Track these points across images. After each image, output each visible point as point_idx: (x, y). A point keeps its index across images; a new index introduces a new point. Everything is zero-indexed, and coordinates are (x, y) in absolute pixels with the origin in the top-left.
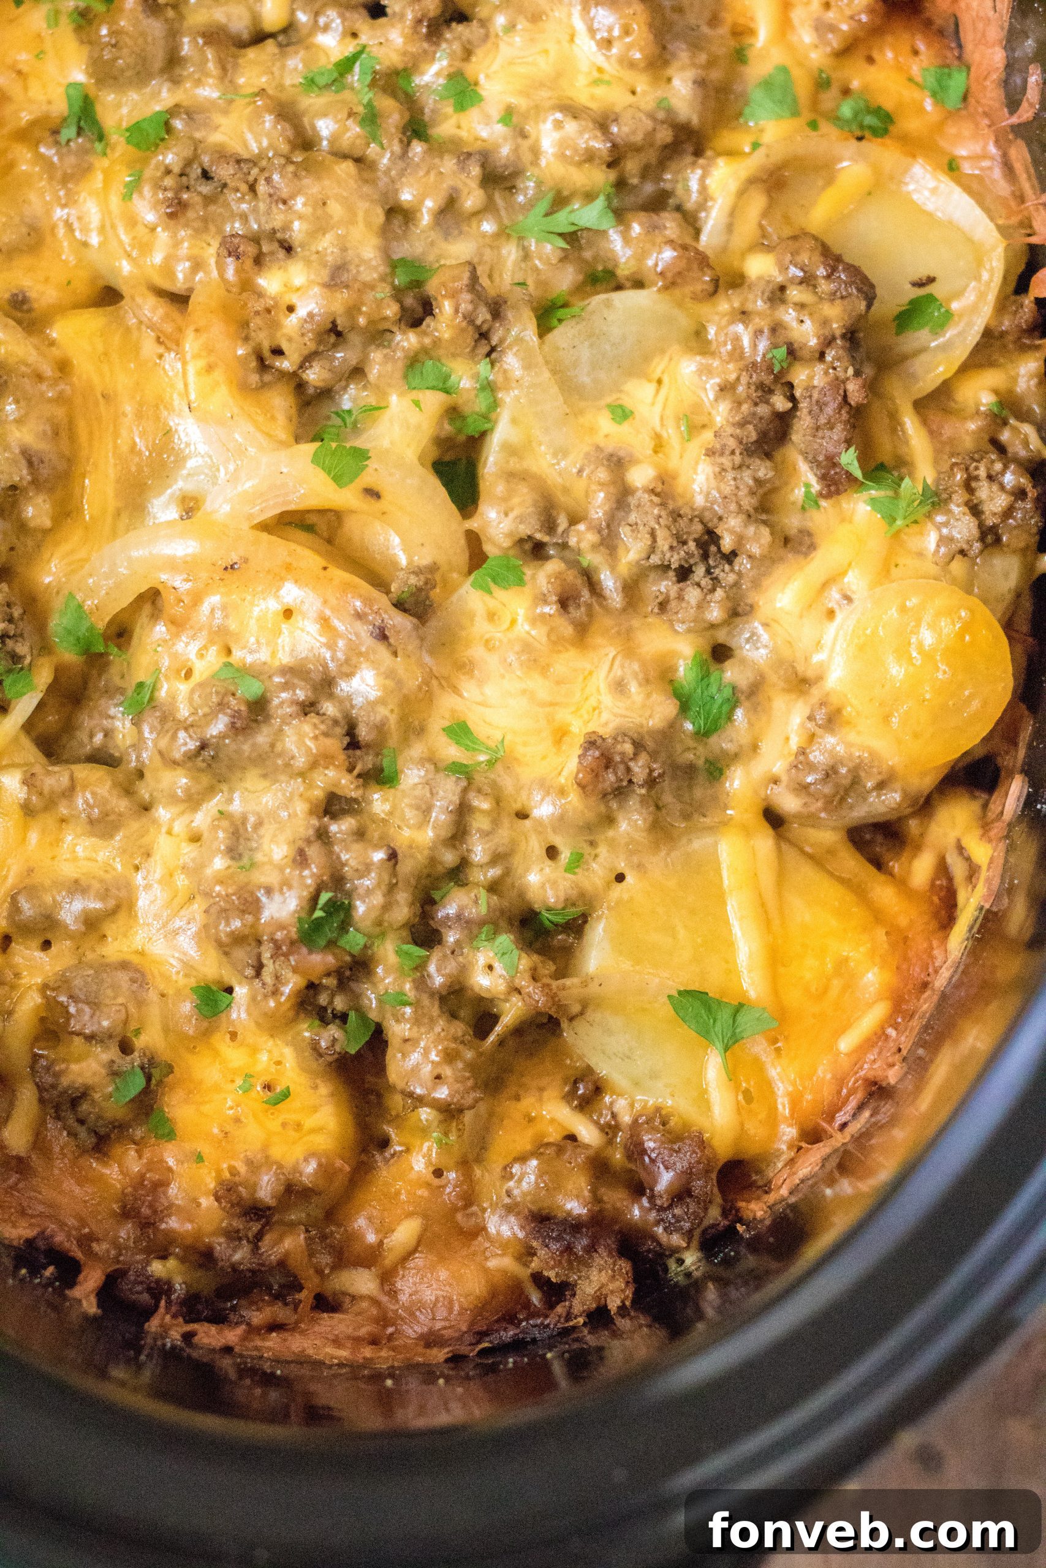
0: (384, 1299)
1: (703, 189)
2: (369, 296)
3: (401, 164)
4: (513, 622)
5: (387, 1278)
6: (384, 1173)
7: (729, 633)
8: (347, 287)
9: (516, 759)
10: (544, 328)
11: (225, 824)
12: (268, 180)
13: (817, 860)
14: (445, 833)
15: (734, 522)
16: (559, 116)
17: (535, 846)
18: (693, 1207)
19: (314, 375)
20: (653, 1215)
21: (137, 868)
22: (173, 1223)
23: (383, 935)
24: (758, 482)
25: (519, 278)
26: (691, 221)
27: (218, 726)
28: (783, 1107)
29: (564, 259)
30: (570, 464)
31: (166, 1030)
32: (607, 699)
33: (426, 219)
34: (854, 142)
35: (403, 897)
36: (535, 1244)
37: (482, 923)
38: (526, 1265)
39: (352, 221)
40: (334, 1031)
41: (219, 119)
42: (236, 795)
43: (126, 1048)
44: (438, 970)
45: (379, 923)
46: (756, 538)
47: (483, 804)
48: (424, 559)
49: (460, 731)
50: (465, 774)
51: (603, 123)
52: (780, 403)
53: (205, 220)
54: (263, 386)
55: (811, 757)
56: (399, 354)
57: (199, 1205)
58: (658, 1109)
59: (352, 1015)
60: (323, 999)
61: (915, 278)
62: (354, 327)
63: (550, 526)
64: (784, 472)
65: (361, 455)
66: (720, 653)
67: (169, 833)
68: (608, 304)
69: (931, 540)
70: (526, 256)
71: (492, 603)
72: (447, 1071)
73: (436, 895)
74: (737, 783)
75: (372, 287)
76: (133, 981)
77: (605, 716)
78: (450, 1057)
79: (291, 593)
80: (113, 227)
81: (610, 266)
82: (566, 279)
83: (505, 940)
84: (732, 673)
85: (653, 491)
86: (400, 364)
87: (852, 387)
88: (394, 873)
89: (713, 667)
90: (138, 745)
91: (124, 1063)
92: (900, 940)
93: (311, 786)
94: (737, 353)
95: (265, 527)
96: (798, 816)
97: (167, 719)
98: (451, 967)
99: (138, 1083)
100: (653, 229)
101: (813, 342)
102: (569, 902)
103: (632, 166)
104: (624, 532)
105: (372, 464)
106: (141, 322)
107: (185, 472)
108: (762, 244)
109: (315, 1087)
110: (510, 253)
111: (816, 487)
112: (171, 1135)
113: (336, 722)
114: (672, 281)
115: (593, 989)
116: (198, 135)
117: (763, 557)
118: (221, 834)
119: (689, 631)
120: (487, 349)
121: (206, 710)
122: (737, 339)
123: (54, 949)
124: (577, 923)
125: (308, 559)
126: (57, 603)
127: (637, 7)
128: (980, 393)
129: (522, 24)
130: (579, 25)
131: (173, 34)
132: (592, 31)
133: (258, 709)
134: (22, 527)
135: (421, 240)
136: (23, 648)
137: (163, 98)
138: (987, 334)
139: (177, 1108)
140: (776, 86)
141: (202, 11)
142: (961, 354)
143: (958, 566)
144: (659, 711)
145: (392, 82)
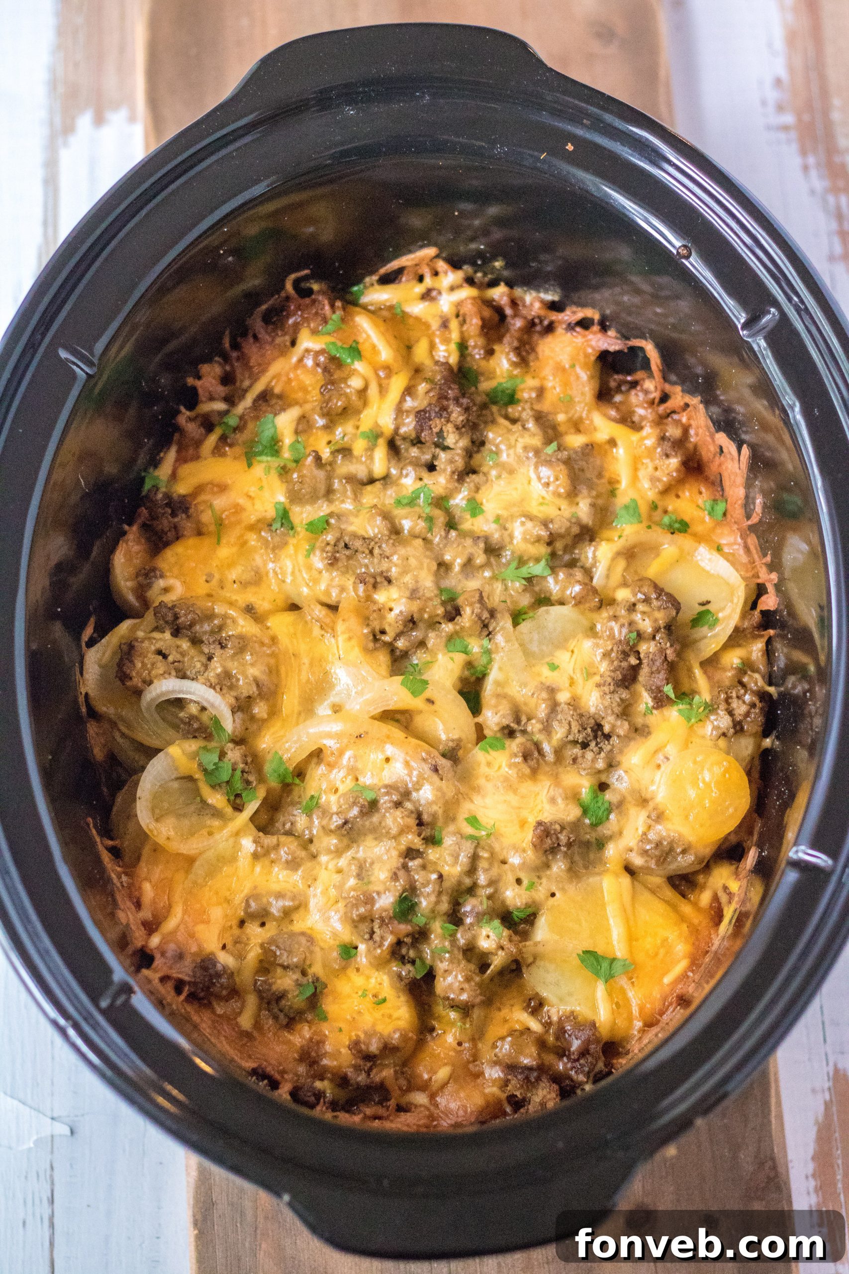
0: (432, 1108)
1: (594, 557)
2: (430, 603)
3: (445, 541)
4: (500, 767)
5: (432, 1097)
6: (431, 1044)
7: (608, 777)
8: (419, 599)
9: (501, 835)
10: (516, 624)
11: (356, 862)
12: (380, 547)
13: (653, 892)
14: (466, 868)
15: (611, 718)
16: (523, 519)
17: (510, 878)
18: (590, 1059)
19: (401, 644)
20: (569, 1065)
21: (309, 886)
22: (325, 1062)
23: (434, 918)
24: (621, 699)
25: (503, 598)
26: (588, 573)
27: (355, 811)
28: (635, 1010)
29: (525, 590)
30: (528, 691)
31: (325, 966)
32: (547, 806)
33: (457, 568)
34: (670, 535)
35: (445, 898)
36: (509, 1077)
37: (484, 914)
38: (504, 1092)
39: (421, 567)
40: (409, 967)
41: (352, 519)
42: (361, 848)
43: (304, 973)
44: (462, 937)
45: (433, 911)
46: (622, 726)
47: (485, 854)
48: (456, 737)
49: (473, 821)
50: (477, 842)
51: (545, 524)
52: (633, 661)
53: (347, 567)
54: (375, 649)
55: (649, 837)
56: (443, 634)
57: (340, 1052)
58: (572, 1012)
59: (418, 962)
60: (404, 951)
61: (701, 601)
62: (422, 619)
63: (518, 722)
64: (635, 696)
65: (425, 683)
66: (603, 787)
67: (326, 869)
68: (547, 612)
69: (709, 728)
70: (506, 589)
71: (489, 758)
72: (466, 986)
73: (461, 901)
74: (611, 852)
75: (430, 599)
76: (308, 941)
77: (546, 814)
78: (468, 979)
79: (390, 750)
80: (300, 571)
81: (548, 595)
82: (525, 601)
83: (497, 923)
84: (609, 796)
85: (569, 704)
86: (444, 639)
87: (669, 652)
88: (441, 886)
89: (599, 793)
90: (310, 828)
91: (304, 981)
92: (694, 931)
93: (399, 844)
94: (612, 636)
95: (374, 718)
96: (641, 868)
97: (326, 813)
98: (469, 935)
99: (309, 991)
100: (570, 576)
101: (650, 630)
102: (528, 906)
103: (559, 545)
104: (555, 724)
105: (430, 687)
106: (313, 618)
107: (334, 692)
108: (625, 584)
109: (399, 997)
110: (498, 587)
111: (651, 703)
112: (325, 1019)
113: (412, 812)
114: (579, 601)
115: (540, 949)
116: (343, 527)
117: (625, 736)
118: (353, 867)
119: (587, 774)
120: (487, 633)
121: (347, 806)
122: (612, 629)
123: (267, 926)
124: (531, 918)
125: (397, 733)
126: (269, 757)
127: (562, 467)
128: (733, 658)
129: (504, 475)
130: (533, 475)
131: (329, 478)
132: (539, 479)
133: (373, 806)
134: (253, 718)
135: (454, 580)
136: (251, 778)
137: (323, 509)
138: (737, 630)
139: (329, 1006)
140: (632, 508)
141: (344, 467)
142: (723, 638)
143: (722, 743)
144: (573, 813)
145: (440, 502)
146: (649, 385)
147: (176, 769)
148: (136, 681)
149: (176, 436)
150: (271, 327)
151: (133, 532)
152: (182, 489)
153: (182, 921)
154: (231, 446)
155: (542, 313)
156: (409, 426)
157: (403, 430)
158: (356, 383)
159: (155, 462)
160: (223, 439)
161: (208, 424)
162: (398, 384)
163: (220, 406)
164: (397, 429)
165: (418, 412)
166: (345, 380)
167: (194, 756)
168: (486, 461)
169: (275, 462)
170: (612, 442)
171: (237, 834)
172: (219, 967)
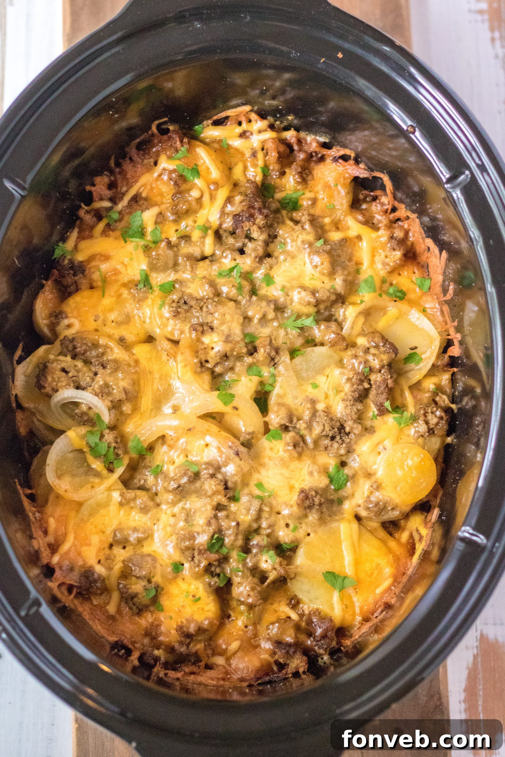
0: (227, 667)
1: (344, 315)
2: (238, 346)
3: (249, 303)
4: (278, 451)
5: (228, 659)
6: (228, 626)
7: (347, 458)
8: (231, 342)
9: (277, 495)
10: (292, 358)
11: (184, 511)
12: (207, 307)
13: (371, 532)
14: (254, 517)
15: (350, 423)
16: (300, 290)
17: (282, 523)
18: (327, 641)
19: (218, 369)
20: (314, 643)
21: (155, 524)
22: (161, 638)
23: (233, 549)
24: (358, 410)
25: (284, 341)
26: (340, 326)
27: (185, 480)
28: (358, 610)
29: (299, 336)
30: (298, 401)
31: (162, 577)
32: (307, 477)
33: (256, 321)
34: (393, 302)
35: (240, 537)
36: (277, 650)
37: (265, 547)
38: (273, 657)
39: (233, 321)
40: (216, 579)
41: (190, 284)
42: (188, 502)
43: (149, 581)
44: (250, 561)
45: (232, 545)
46: (357, 428)
47: (267, 509)
48: (250, 430)
49: (260, 485)
50: (261, 499)
51: (313, 292)
52: (366, 386)
53: (185, 318)
54: (202, 372)
55: (371, 499)
56: (246, 364)
57: (171, 633)
58: (317, 609)
59: (222, 575)
60: (213, 569)
61: (411, 347)
62: (232, 355)
63: (291, 421)
64: (366, 407)
65: (233, 396)
66: (343, 464)
67: (165, 513)
68: (313, 351)
69: (412, 431)
70: (287, 334)
71: (272, 445)
72: (252, 594)
73: (250, 537)
74: (347, 506)
75: (238, 342)
76: (152, 560)
77: (306, 483)
78: (253, 589)
79: (208, 439)
80: (155, 318)
81: (313, 338)
82: (299, 342)
83: (272, 553)
84: (347, 471)
85: (324, 412)
86: (246, 367)
87: (390, 382)
88: (238, 530)
89: (341, 468)
90: (156, 485)
91: (149, 586)
92: (397, 559)
93: (212, 501)
94: (353, 369)
95: (200, 417)
96: (366, 518)
97: (166, 477)
98: (254, 560)
99: (153, 593)
100: (328, 327)
101: (378, 367)
102: (292, 542)
103: (322, 307)
104: (315, 424)
105: (236, 399)
106: (162, 349)
107: (174, 398)
108: (362, 334)
109: (209, 597)
110: (282, 332)
111: (376, 412)
112: (162, 610)
113: (221, 481)
114: (333, 344)
115: (299, 570)
116: (183, 290)
117: (359, 434)
118: (183, 515)
119: (334, 456)
120: (273, 363)
121: (180, 475)
122: (353, 364)
123: (127, 549)
124: (294, 549)
125: (214, 428)
126: (131, 438)
127: (326, 256)
128: (430, 384)
129: (289, 259)
130: (308, 261)
131: (176, 256)
132: (311, 263)
133: (197, 475)
134: (122, 413)
135: (254, 327)
136: (120, 452)
137: (172, 277)
138: (433, 365)
139: (165, 601)
140: (369, 282)
141: (185, 249)
142: (425, 371)
143: (420, 440)
144: (323, 482)
145: (247, 276)
146: (384, 199)
147: (72, 445)
148: (48, 390)
149: (78, 222)
150: (141, 152)
151: (49, 285)
152: (80, 257)
153: (74, 545)
154: (113, 230)
155: (317, 150)
156: (228, 223)
157: (224, 226)
158: (195, 194)
159: (64, 239)
160: (108, 225)
161: (99, 216)
162: (222, 194)
163: (107, 204)
164: (220, 225)
165: (235, 216)
166: (188, 191)
167: (83, 437)
168: (277, 249)
169: (142, 242)
170: (359, 238)
171: (109, 489)
172: (96, 576)
